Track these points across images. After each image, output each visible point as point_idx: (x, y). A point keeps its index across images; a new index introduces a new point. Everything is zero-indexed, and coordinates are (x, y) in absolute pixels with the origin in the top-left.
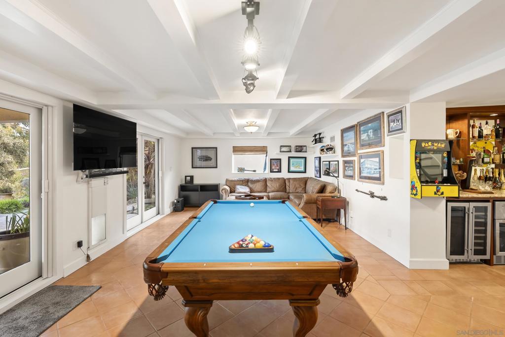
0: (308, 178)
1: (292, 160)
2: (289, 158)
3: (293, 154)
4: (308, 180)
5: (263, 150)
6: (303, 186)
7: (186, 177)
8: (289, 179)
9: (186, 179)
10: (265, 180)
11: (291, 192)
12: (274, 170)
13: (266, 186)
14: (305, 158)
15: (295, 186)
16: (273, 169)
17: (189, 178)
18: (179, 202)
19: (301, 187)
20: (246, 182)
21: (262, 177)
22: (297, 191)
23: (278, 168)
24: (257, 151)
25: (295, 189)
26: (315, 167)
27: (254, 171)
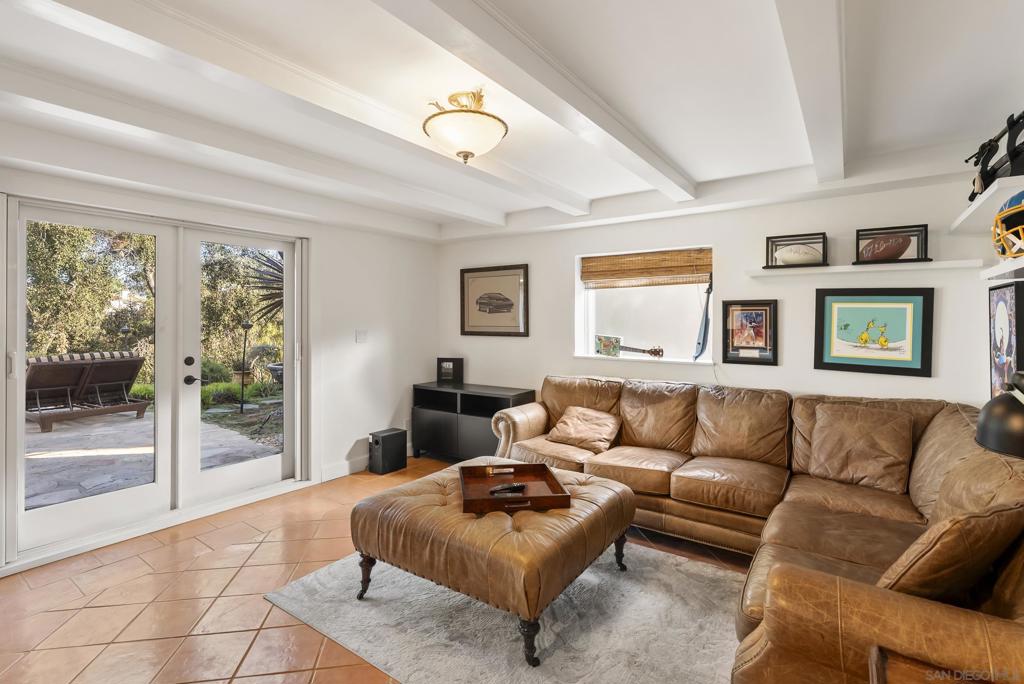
0: (940, 407)
1: (836, 308)
2: (822, 295)
3: (843, 275)
4: (938, 420)
5: (694, 264)
6: (892, 451)
7: (440, 361)
8: (813, 402)
9: (439, 367)
10: (692, 396)
11: (813, 469)
12: (743, 354)
13: (691, 422)
14: (927, 295)
15: (841, 441)
16: (737, 349)
17: (449, 366)
18: (377, 442)
19: (884, 454)
20: (609, 397)
21: (679, 382)
22: (849, 473)
23: (761, 343)
24: (669, 270)
25: (836, 463)
26: (994, 348)
27: (657, 352)
